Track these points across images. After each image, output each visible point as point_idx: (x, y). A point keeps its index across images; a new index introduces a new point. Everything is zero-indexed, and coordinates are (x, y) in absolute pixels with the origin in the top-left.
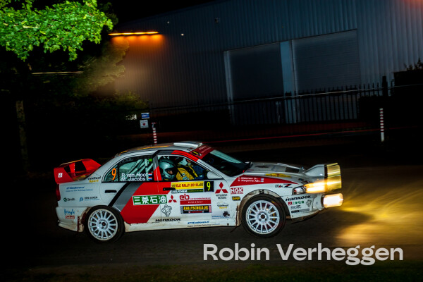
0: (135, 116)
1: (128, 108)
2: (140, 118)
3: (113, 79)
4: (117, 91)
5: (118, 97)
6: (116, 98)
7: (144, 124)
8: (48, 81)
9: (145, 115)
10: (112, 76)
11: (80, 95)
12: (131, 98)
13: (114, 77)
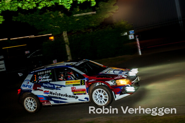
0: (126, 34)
1: (122, 29)
2: (129, 34)
3: (112, 14)
4: (115, 20)
5: (115, 23)
6: (115, 24)
7: (132, 37)
8: (78, 19)
9: (132, 32)
10: (111, 12)
11: (96, 25)
12: (123, 23)
13: (113, 12)
